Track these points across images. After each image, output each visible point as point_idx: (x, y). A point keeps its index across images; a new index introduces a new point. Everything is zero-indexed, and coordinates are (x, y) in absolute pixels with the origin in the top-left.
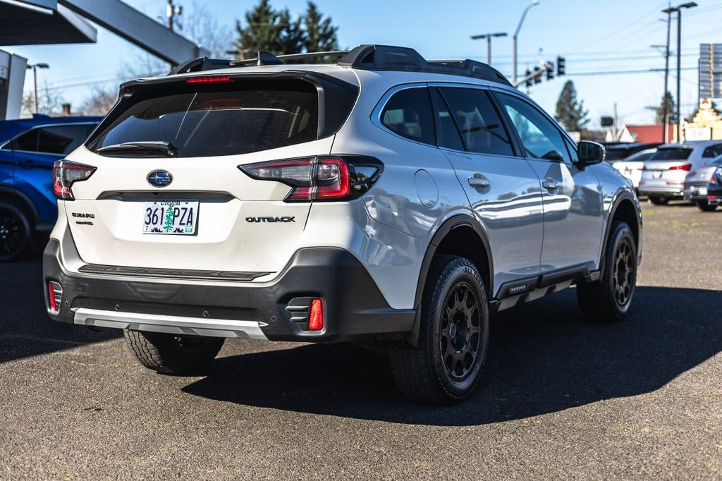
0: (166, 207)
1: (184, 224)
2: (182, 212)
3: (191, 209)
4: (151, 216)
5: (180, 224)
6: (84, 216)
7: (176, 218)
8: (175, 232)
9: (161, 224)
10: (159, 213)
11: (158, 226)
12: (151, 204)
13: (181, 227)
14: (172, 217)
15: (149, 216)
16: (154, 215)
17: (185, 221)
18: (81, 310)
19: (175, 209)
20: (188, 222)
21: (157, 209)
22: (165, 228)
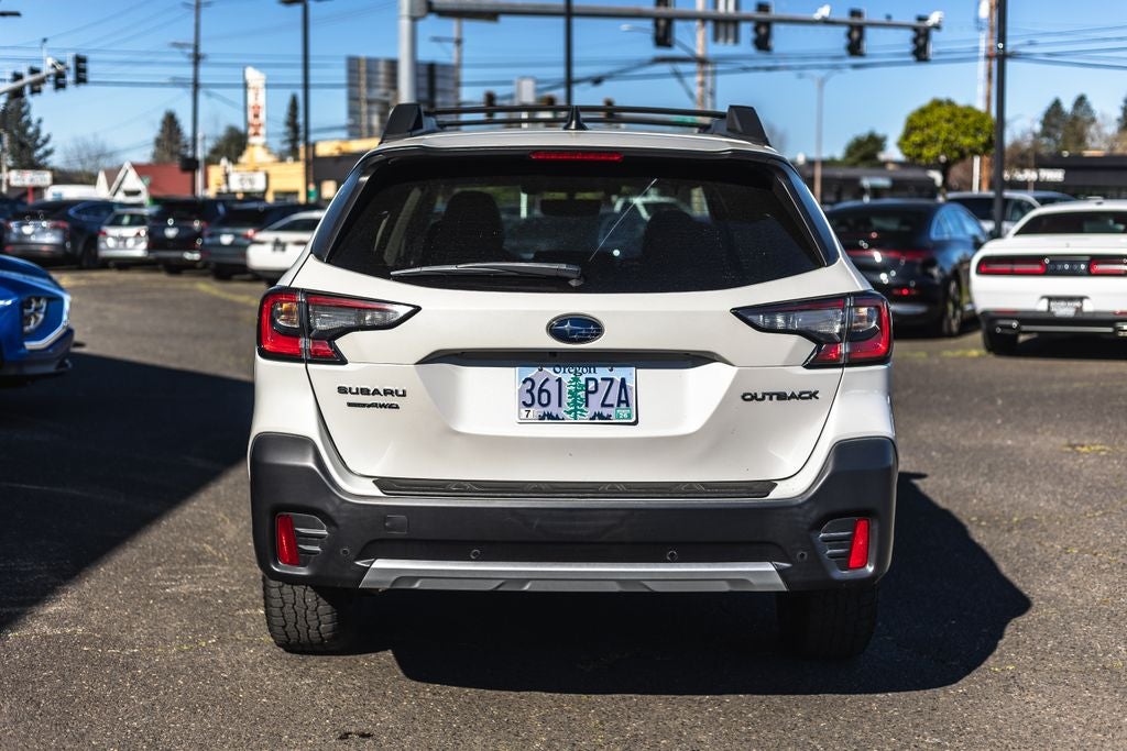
0: (567, 377)
1: (612, 406)
2: (604, 386)
3: (623, 380)
4: (535, 392)
5: (603, 405)
6: (376, 392)
7: (590, 396)
8: (593, 418)
9: (560, 405)
10: (552, 387)
11: (553, 409)
12: (532, 372)
13: (606, 411)
14: (582, 394)
15: (530, 391)
16: (541, 391)
17: (612, 399)
18: (380, 564)
19: (587, 380)
20: (620, 402)
21: (547, 380)
22: (569, 413)
